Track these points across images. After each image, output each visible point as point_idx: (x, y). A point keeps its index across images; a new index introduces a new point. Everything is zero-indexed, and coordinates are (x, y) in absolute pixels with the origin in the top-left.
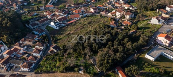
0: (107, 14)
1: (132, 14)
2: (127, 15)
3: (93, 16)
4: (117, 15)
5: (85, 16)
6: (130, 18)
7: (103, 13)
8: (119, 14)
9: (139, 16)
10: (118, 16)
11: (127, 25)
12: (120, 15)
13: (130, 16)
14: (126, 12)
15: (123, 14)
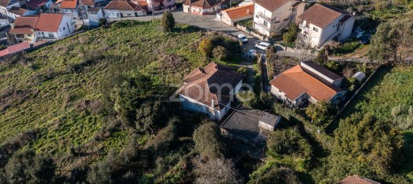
0: (214, 13)
1: (343, 21)
2: (312, 26)
3: (137, 23)
4: (256, 20)
5: (97, 21)
6: (330, 43)
7: (197, 10)
8: (269, 14)
9: (396, 34)
10: (261, 30)
11: (306, 102)
12: (273, 21)
13: (332, 30)
14: (306, 8)
15: (292, 17)
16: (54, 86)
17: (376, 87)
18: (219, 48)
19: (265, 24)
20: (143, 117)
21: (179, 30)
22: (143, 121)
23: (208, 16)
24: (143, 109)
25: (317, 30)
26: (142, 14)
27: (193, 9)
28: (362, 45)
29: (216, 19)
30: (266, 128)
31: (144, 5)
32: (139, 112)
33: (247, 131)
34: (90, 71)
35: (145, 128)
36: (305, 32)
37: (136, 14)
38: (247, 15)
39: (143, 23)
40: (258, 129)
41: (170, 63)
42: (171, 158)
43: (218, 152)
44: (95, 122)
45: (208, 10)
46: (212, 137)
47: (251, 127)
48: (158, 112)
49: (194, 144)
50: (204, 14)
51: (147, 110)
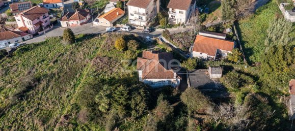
0: (90, 21)
1: (192, 3)
4: (131, 17)
12: (147, 14)
16: (13, 119)
17: (242, 34)
18: (131, 42)
19: (140, 18)
20: (137, 105)
21: (78, 40)
22: (138, 107)
23: (85, 25)
24: (134, 99)
25: (182, 13)
26: (29, 38)
27: (70, 23)
28: (207, 15)
29: (94, 25)
30: (216, 77)
31: (26, 30)
32: (133, 102)
33: (207, 84)
34: (36, 94)
35: (141, 112)
36: (172, 16)
37: (23, 39)
38: (118, 16)
39: (42, 43)
40: (211, 80)
41: (100, 64)
42: (180, 122)
43: (210, 102)
44: (88, 128)
45: (84, 21)
46: (200, 94)
47: (206, 81)
48: (146, 96)
49: (186, 106)
50: (81, 24)
51: (138, 98)
